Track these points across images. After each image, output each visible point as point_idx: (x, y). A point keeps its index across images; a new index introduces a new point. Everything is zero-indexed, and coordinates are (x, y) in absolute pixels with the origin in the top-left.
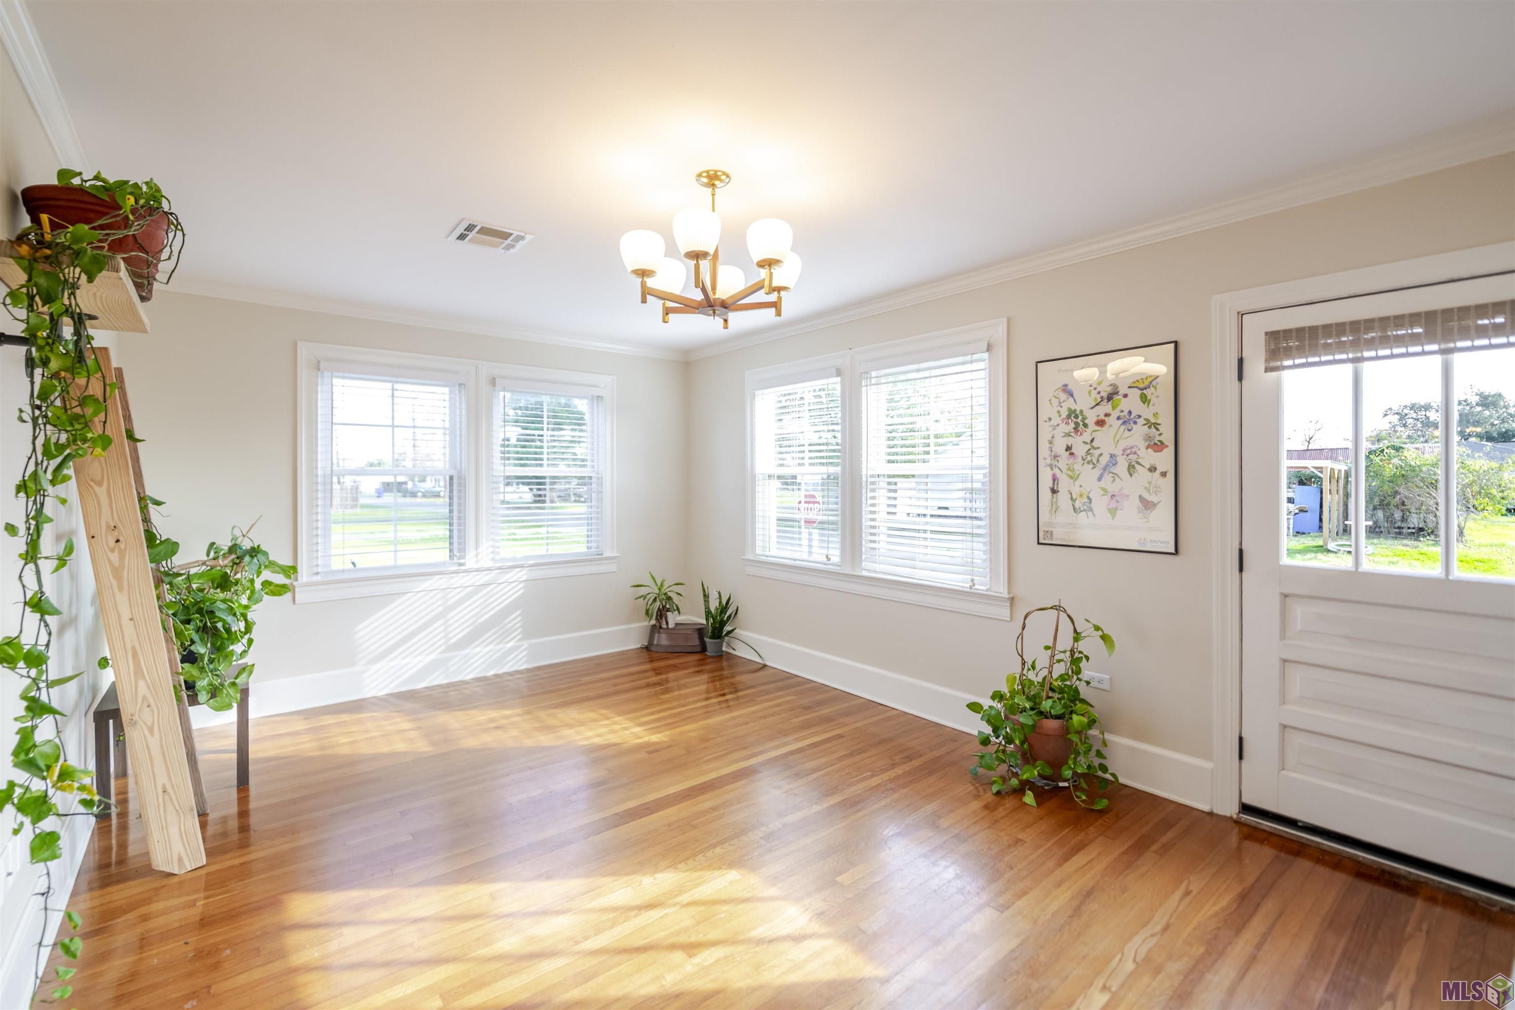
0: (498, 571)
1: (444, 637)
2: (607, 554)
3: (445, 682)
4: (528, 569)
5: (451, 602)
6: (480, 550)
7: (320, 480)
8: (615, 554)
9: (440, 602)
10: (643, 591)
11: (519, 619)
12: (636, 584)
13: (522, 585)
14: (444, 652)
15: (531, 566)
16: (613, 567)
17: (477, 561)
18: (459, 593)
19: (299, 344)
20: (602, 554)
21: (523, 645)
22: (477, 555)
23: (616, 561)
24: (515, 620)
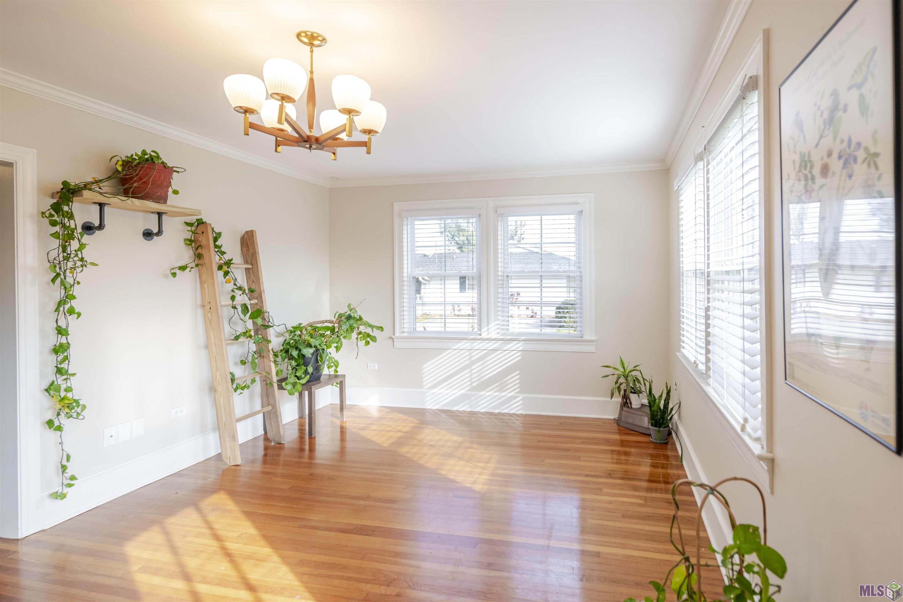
0: (502, 342)
1: (470, 381)
2: (586, 337)
3: (469, 410)
4: (523, 342)
5: (473, 358)
6: (490, 326)
7: (405, 279)
8: (593, 338)
9: (467, 358)
10: (609, 371)
11: (518, 377)
12: (605, 365)
13: (519, 353)
14: (469, 390)
15: (523, 340)
16: (592, 348)
17: (488, 334)
18: (478, 354)
19: (394, 204)
20: (582, 337)
21: (518, 397)
22: (488, 330)
23: (594, 343)
24: (515, 378)
